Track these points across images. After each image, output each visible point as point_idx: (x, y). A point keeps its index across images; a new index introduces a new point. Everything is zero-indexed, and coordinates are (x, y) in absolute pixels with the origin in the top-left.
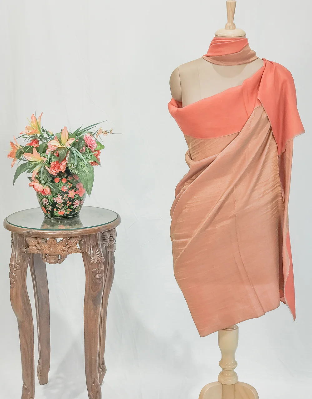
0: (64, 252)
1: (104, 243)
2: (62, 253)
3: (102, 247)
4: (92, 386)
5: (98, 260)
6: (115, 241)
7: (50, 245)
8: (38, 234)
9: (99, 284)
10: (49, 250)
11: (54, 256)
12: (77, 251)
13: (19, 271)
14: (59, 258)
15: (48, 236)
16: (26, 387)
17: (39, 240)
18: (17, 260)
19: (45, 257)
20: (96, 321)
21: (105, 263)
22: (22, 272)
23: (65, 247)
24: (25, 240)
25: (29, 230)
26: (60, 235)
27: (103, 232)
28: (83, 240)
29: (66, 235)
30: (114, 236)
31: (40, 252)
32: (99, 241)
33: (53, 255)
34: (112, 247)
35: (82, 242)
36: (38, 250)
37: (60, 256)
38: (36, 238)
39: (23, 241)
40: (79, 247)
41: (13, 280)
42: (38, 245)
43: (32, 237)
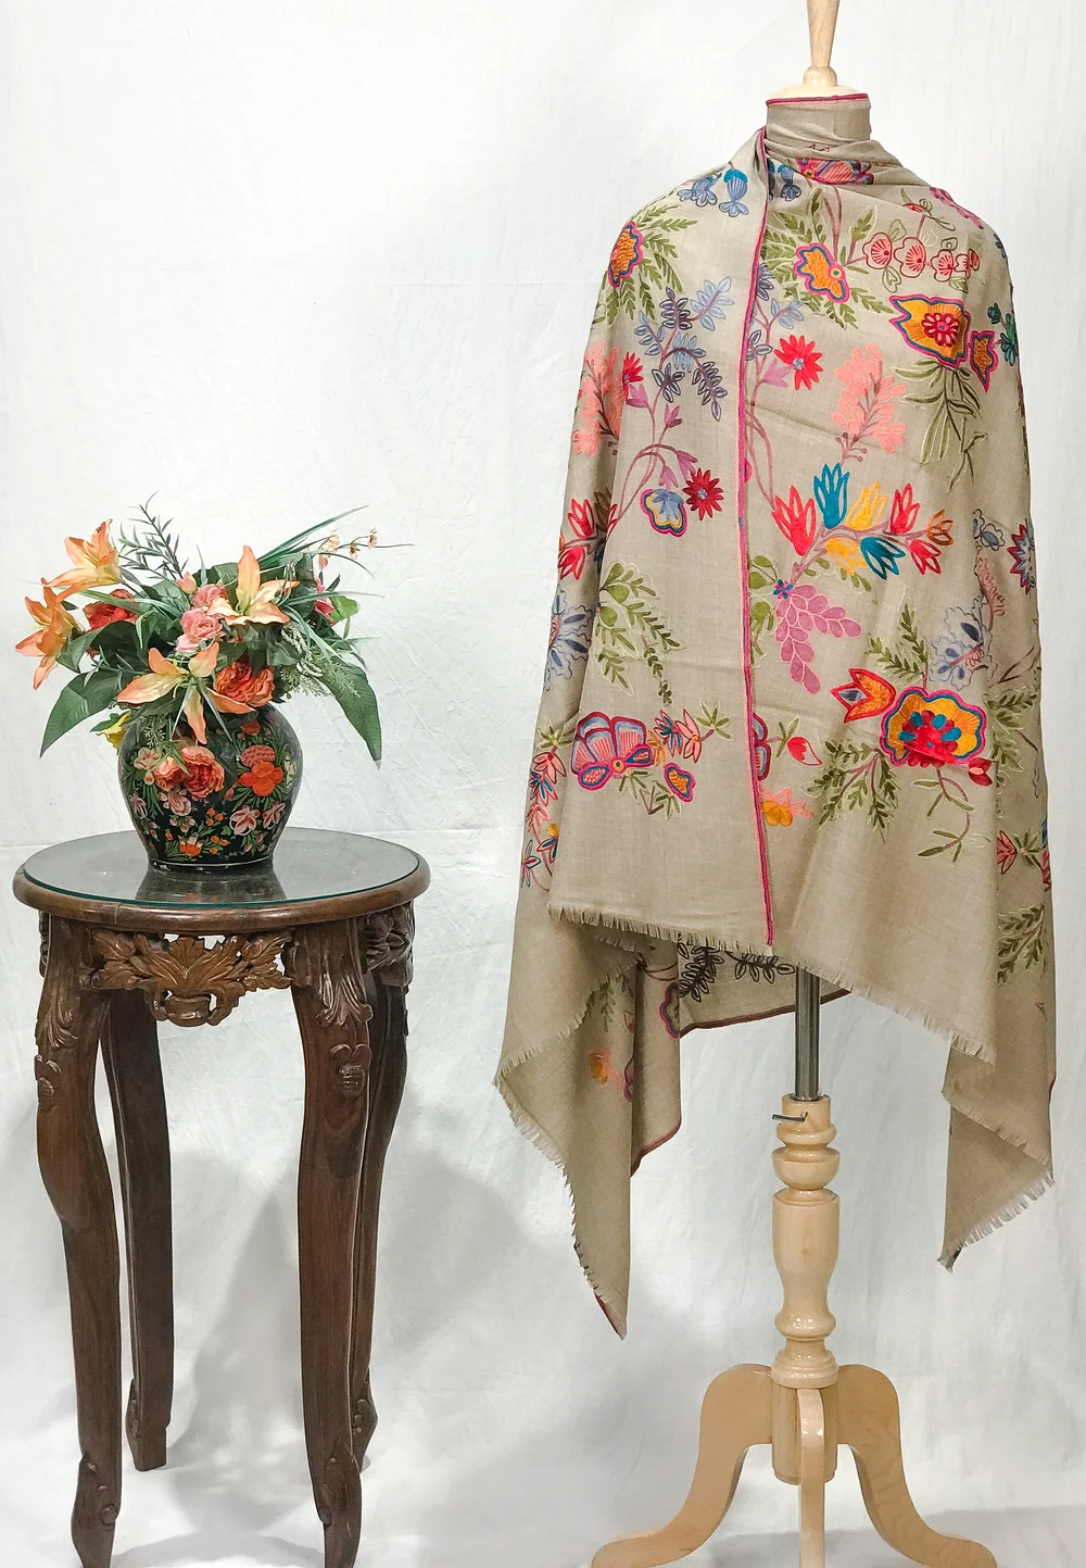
0: (232, 984)
1: (371, 957)
2: (225, 989)
3: (364, 972)
4: (326, 1462)
5: (350, 1017)
6: (411, 951)
7: (184, 960)
8: (138, 918)
9: (356, 1098)
10: (178, 976)
11: (193, 997)
12: (272, 981)
13: (71, 1051)
14: (213, 1005)
15: (171, 926)
16: (92, 1467)
17: (142, 940)
18: (63, 1015)
19: (162, 1003)
20: (342, 1231)
21: (377, 1026)
22: (78, 1057)
23: (234, 965)
24: (93, 942)
25: (106, 905)
26: (216, 923)
27: (369, 913)
28: (297, 944)
29: (237, 922)
30: (406, 931)
31: (143, 984)
32: (353, 948)
33: (192, 994)
34: (401, 971)
35: (293, 952)
36: (137, 976)
37: (214, 998)
38: (130, 935)
39: (84, 946)
40: (281, 968)
41: (48, 1083)
42: (136, 961)
43: (117, 933)
